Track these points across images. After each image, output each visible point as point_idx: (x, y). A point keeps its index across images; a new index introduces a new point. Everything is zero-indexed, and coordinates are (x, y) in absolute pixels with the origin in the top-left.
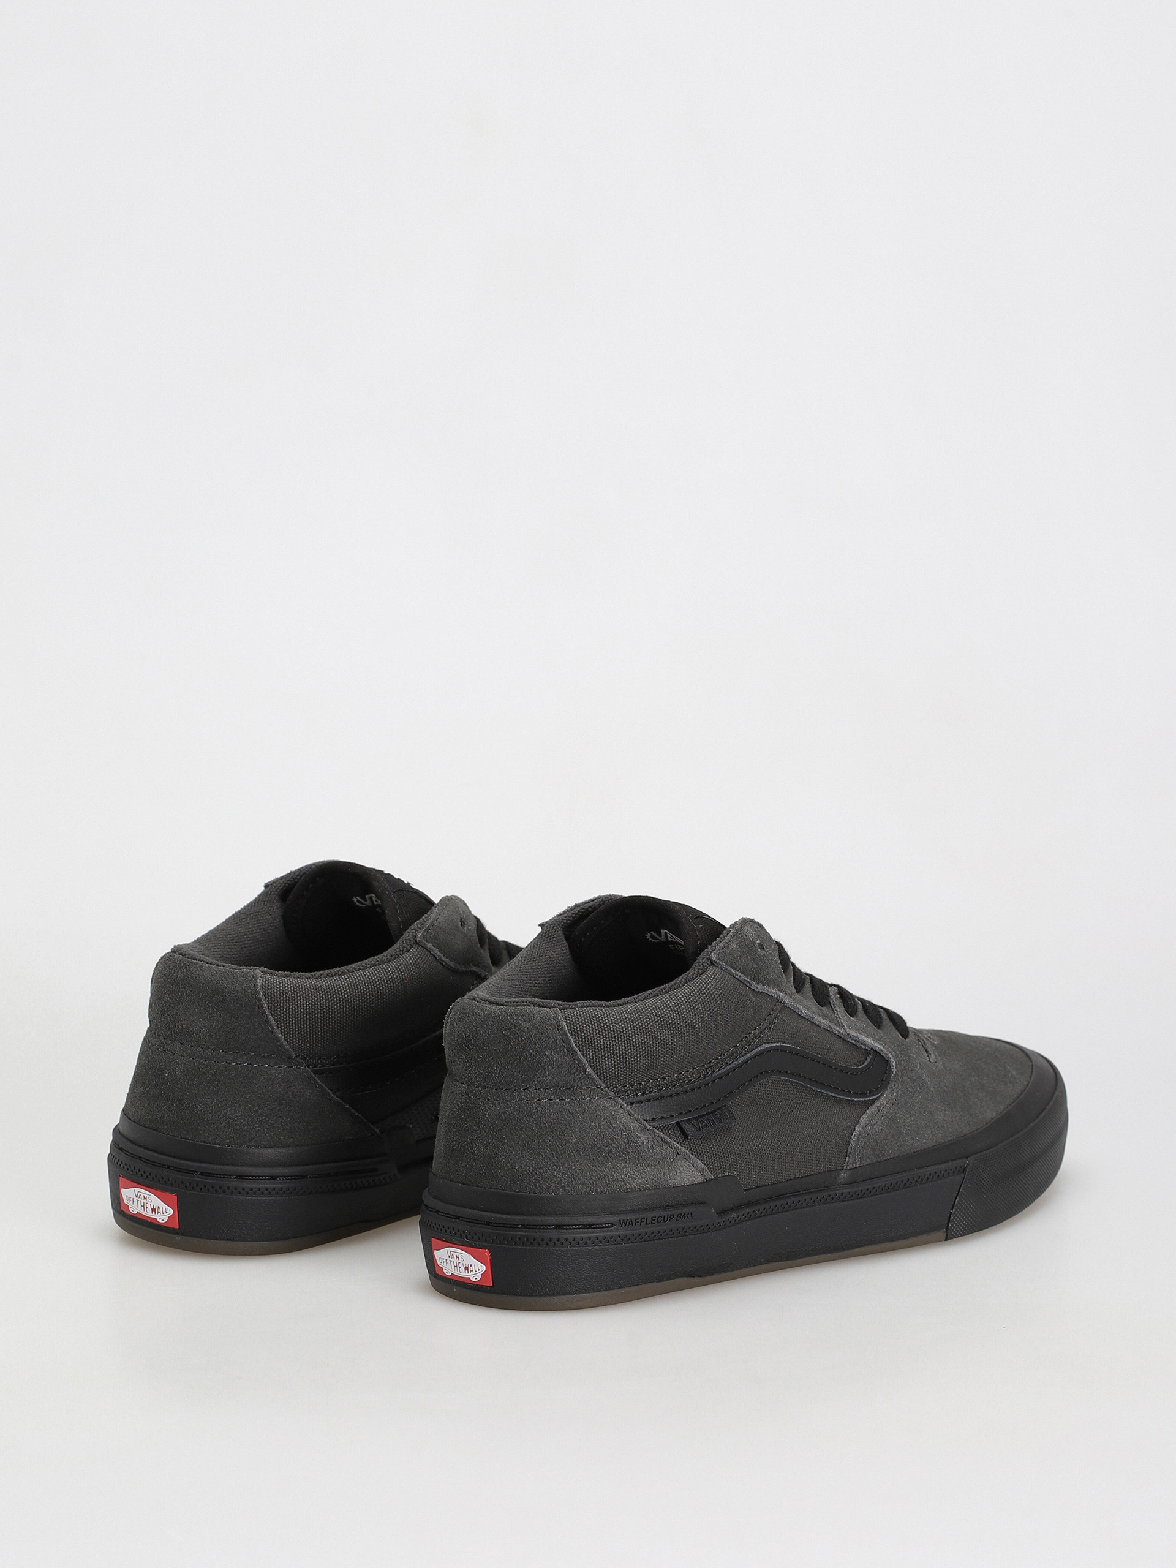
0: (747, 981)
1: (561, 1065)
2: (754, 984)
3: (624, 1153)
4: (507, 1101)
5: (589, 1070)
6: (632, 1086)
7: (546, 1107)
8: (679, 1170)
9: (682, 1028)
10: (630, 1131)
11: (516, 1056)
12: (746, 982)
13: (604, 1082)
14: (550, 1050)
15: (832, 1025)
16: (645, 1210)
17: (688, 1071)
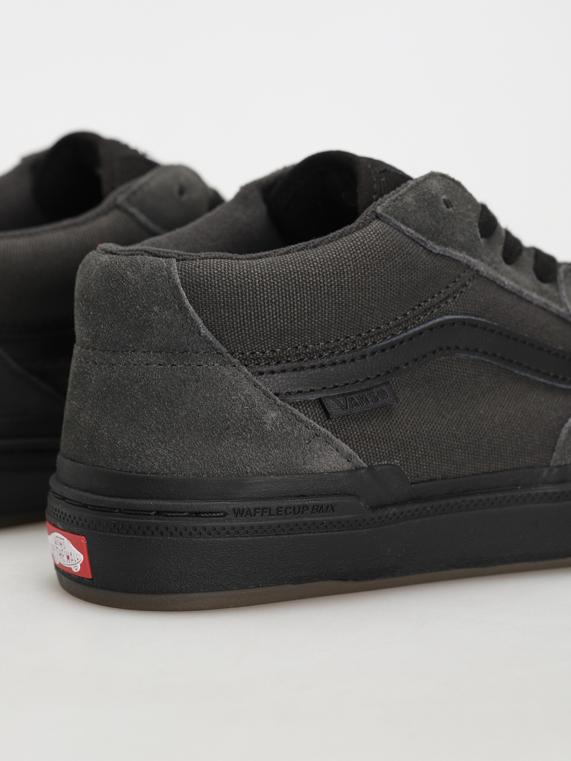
0: (421, 240)
1: (172, 323)
2: (430, 244)
3: (244, 431)
4: (113, 365)
5: (204, 330)
6: (263, 353)
7: (154, 373)
8: (317, 454)
9: (326, 287)
10: (254, 405)
11: (122, 312)
12: (419, 241)
13: (226, 347)
14: (158, 306)
15: (550, 303)
16: (271, 498)
17: (339, 340)
